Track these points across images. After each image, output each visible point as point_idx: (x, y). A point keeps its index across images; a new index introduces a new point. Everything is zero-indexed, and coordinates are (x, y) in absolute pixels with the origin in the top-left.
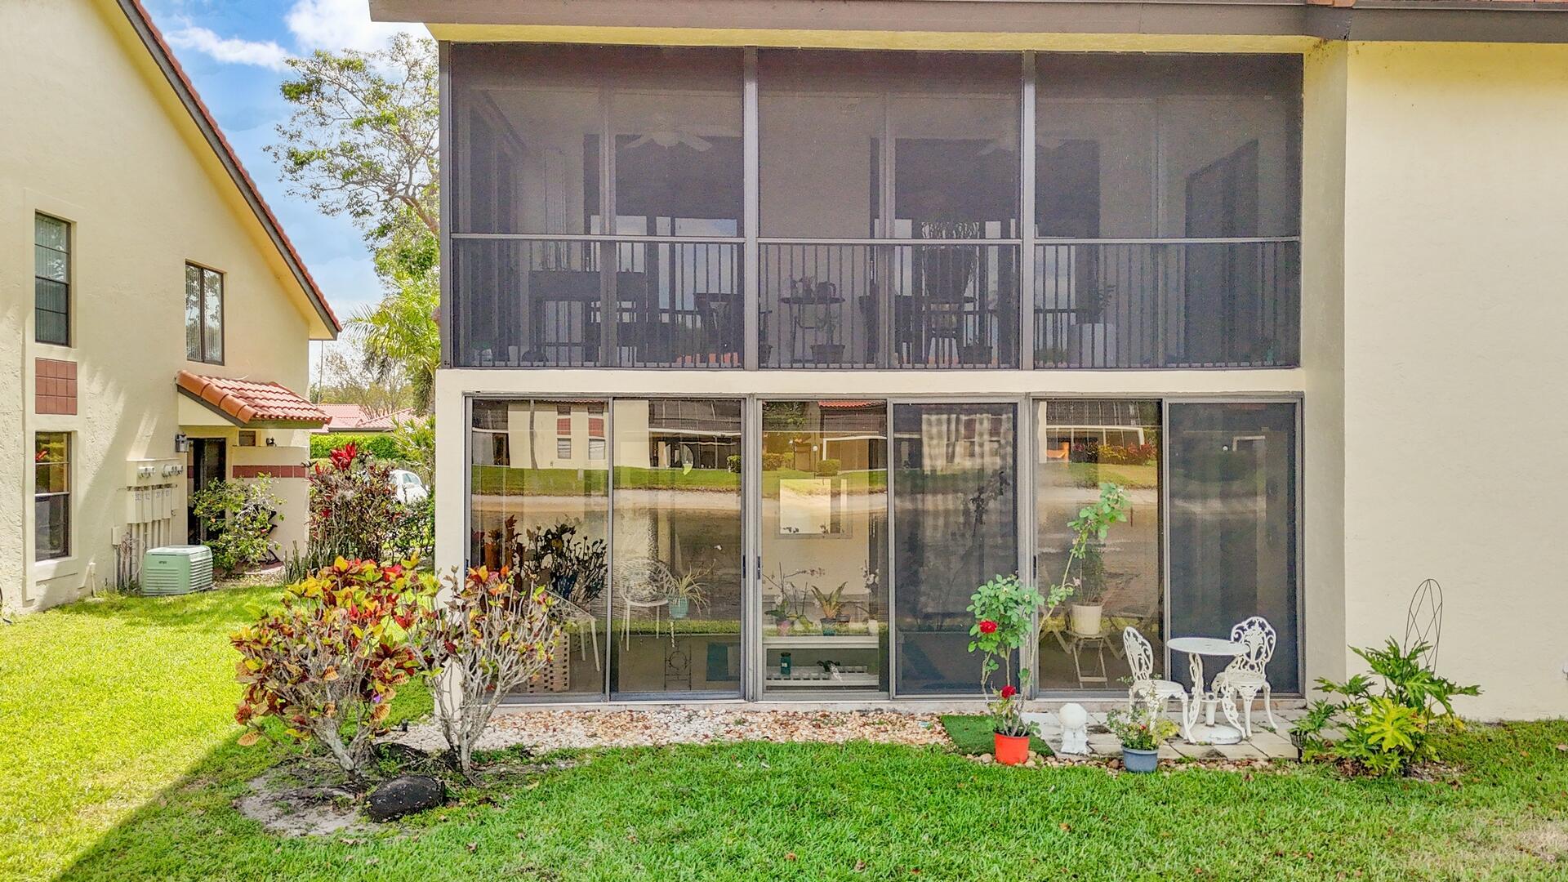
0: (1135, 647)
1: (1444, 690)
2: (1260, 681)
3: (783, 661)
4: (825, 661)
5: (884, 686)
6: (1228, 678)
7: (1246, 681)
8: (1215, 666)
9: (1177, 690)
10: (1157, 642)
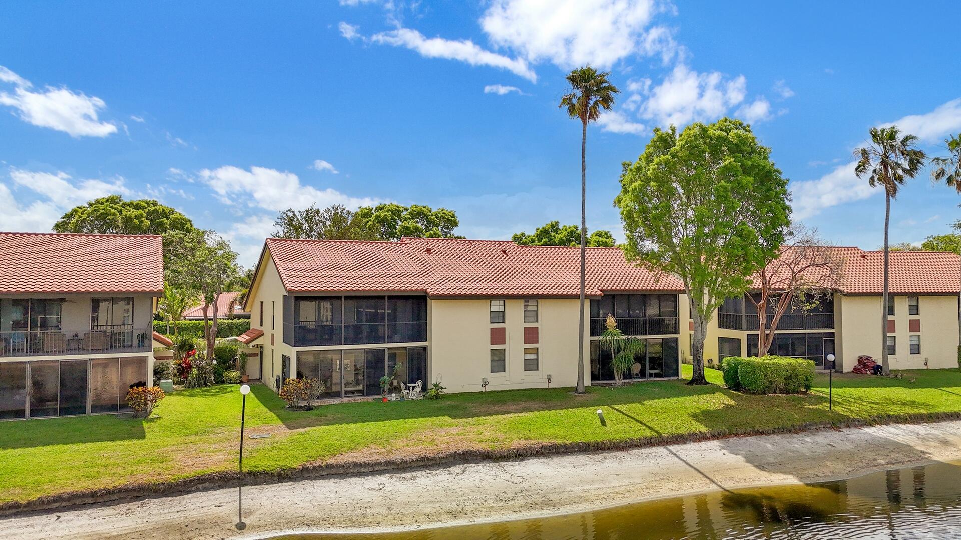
0: (402, 385)
1: (442, 388)
2: (420, 390)
3: (346, 393)
4: (353, 392)
5: (364, 395)
6: (416, 390)
7: (418, 390)
8: (414, 388)
9: (408, 392)
10: (405, 384)
